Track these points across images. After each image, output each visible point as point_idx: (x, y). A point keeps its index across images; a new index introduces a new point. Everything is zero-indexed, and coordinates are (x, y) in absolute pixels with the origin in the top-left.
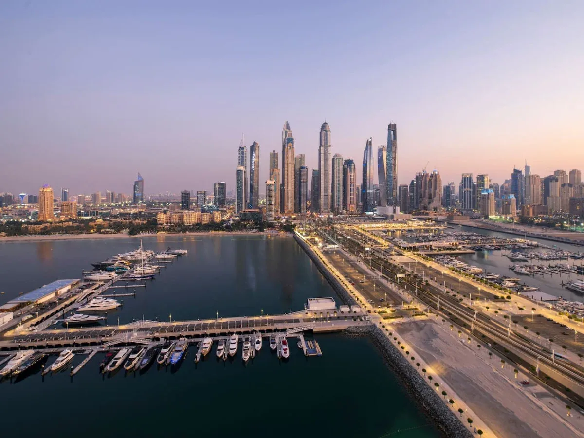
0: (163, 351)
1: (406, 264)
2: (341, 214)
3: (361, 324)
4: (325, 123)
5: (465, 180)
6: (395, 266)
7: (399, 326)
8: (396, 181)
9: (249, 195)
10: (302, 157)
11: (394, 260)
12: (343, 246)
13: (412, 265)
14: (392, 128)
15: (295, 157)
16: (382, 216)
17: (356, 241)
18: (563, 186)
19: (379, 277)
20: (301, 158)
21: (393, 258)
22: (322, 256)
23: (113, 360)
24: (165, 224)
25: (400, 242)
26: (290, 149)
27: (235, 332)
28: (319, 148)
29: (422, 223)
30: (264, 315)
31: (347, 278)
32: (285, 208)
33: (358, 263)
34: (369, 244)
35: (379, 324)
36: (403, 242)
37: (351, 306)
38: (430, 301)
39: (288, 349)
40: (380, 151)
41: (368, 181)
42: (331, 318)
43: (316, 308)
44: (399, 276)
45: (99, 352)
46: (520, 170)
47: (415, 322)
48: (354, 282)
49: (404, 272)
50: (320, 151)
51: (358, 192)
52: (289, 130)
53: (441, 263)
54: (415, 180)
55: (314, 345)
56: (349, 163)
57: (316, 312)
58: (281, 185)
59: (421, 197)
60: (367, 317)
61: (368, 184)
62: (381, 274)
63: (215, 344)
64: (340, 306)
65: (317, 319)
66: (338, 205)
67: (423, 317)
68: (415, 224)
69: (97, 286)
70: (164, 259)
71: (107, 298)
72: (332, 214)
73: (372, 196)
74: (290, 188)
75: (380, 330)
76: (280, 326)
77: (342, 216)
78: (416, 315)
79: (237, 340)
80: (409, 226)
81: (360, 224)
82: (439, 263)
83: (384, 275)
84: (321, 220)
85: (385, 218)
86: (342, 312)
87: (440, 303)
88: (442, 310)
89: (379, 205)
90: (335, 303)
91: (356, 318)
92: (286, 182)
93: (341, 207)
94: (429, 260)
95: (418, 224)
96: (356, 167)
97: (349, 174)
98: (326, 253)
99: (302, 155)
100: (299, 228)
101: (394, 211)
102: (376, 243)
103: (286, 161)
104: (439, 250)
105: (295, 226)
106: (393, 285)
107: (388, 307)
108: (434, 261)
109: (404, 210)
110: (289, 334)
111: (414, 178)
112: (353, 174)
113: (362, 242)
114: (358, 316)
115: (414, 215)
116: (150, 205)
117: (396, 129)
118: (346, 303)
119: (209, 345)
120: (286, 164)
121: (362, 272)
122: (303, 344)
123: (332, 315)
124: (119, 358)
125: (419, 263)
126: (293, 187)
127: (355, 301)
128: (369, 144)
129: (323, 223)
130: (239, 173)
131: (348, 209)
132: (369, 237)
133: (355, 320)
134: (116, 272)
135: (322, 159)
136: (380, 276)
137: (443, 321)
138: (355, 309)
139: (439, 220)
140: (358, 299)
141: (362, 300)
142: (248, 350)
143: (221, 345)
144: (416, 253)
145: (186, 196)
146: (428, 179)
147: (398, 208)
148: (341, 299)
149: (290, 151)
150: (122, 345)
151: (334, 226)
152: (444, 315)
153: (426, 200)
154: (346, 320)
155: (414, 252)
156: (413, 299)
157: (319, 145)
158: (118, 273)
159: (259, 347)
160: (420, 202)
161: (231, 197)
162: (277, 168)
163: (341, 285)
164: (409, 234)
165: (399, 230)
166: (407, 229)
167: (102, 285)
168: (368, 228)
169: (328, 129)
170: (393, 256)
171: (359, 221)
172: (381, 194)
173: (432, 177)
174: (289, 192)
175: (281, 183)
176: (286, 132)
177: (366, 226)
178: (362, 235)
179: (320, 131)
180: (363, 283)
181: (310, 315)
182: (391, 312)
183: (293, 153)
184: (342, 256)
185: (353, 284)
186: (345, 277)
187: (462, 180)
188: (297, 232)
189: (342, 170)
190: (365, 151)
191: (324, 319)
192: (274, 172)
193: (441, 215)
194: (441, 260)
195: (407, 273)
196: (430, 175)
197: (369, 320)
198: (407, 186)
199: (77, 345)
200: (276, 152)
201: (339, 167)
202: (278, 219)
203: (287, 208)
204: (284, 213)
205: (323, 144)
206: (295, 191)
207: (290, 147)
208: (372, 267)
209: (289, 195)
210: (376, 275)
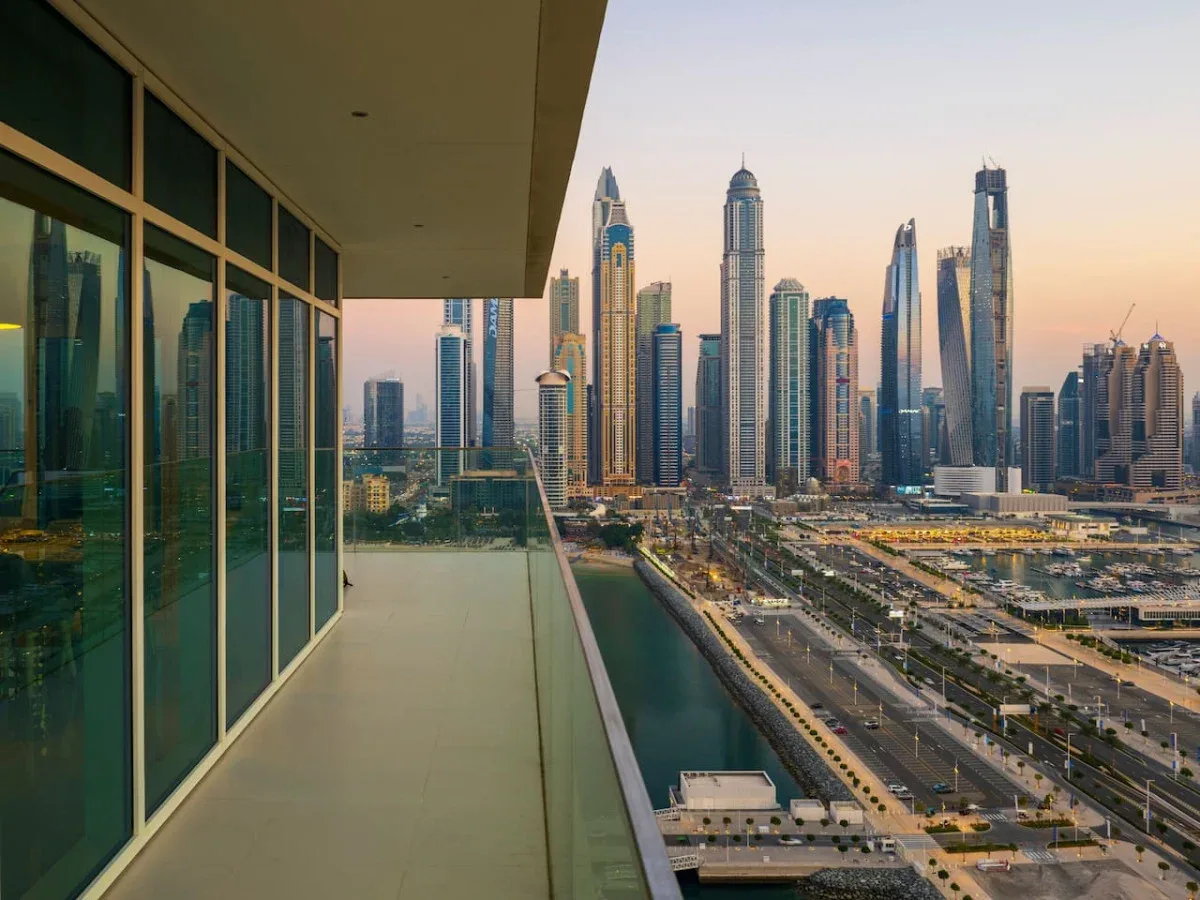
1: (1037, 670)
2: (804, 491)
3: (866, 862)
4: (743, 171)
6: (995, 677)
7: (1003, 878)
8: (1008, 377)
9: (480, 422)
10: (661, 294)
11: (994, 657)
12: (809, 602)
13: (1059, 674)
14: (991, 184)
15: (637, 290)
16: (956, 499)
17: (856, 586)
19: (935, 712)
20: (657, 297)
21: (992, 648)
22: (731, 632)
25: (1020, 594)
26: (619, 264)
28: (722, 262)
29: (1105, 528)
31: (818, 712)
32: (606, 467)
33: (860, 662)
34: (901, 598)
35: (927, 865)
36: (1032, 595)
37: (832, 804)
38: (1118, 801)
40: (947, 268)
41: (901, 376)
42: (759, 839)
43: (708, 804)
44: (1007, 709)
47: (1056, 867)
48: (845, 726)
49: (1026, 697)
50: (725, 268)
51: (867, 411)
52: (617, 197)
53: (1172, 669)
54: (1081, 371)
56: (832, 309)
57: (708, 814)
58: (589, 387)
59: (1104, 432)
60: (885, 842)
61: (902, 386)
62: (940, 701)
64: (792, 801)
65: (711, 840)
66: (794, 459)
67: (1089, 853)
68: (1081, 533)
72: (769, 493)
73: (916, 428)
74: (619, 396)
75: (932, 886)
77: (805, 499)
78: (1062, 845)
80: (1055, 540)
81: (872, 527)
82: (1161, 671)
83: (954, 706)
84: (732, 513)
85: (964, 508)
86: (799, 822)
87: (1154, 807)
88: (1160, 830)
89: (946, 461)
90: (774, 787)
91: (847, 841)
92: (605, 378)
93: (803, 463)
94: (1126, 661)
95: (1093, 532)
96: (856, 326)
97: (832, 350)
98: (746, 624)
99: (661, 285)
100: (655, 535)
101: (1002, 484)
102: (932, 595)
103: (605, 307)
104: (1168, 625)
105: (638, 529)
106: (984, 739)
107: (964, 812)
108: (1147, 666)
109: (1040, 479)
111: (1076, 365)
112: (845, 350)
113: (878, 592)
114: (855, 839)
115: (1075, 497)
117: (1005, 189)
118: (813, 793)
120: (605, 317)
121: (871, 692)
123: (764, 829)
125: (1087, 671)
126: (632, 397)
127: (844, 786)
128: (905, 241)
129: (740, 520)
130: (448, 346)
131: (831, 471)
132: (901, 574)
133: (843, 849)
135: (732, 299)
136: (940, 709)
137: (1163, 866)
138: (843, 812)
139: (1173, 519)
140: (856, 782)
141: (871, 785)
144: (1075, 632)
147: (1015, 475)
148: (796, 777)
149: (619, 271)
151: (779, 532)
152: (1167, 847)
153: (1123, 444)
154: (812, 849)
155: (1068, 631)
156: (1057, 789)
157: (722, 251)
160: (1101, 453)
161: (419, 429)
162: (575, 330)
163: (795, 732)
164: (1055, 568)
165: (1018, 551)
166: (1047, 548)
168: (904, 540)
169: (752, 194)
170: (993, 641)
171: (871, 516)
172: (952, 421)
173: (1147, 360)
174: (619, 414)
175: (589, 380)
176: (605, 206)
177: (894, 532)
178: (877, 565)
179: (724, 200)
180: (875, 727)
181: (688, 825)
182: (971, 830)
183: (629, 279)
184: (802, 636)
185: (839, 732)
186: (814, 707)
188: (646, 551)
189: (806, 335)
190: (889, 269)
191: (737, 839)
192: (565, 344)
193: (1182, 499)
194: (1171, 661)
195: (1039, 700)
196: (1137, 353)
197: (892, 853)
198: (1052, 394)
200: (571, 276)
201: (794, 325)
202: (580, 504)
203: (613, 470)
204: (600, 483)
205: (737, 244)
206: (638, 413)
207: (619, 256)
208: (913, 678)
209: (619, 422)
210: (926, 703)
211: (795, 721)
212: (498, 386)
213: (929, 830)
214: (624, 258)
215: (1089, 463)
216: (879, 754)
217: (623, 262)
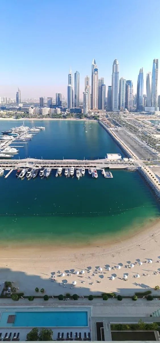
0: (41, 171)
2: (124, 110)
3: (134, 167)
4: (115, 60)
6: (155, 140)
8: (157, 93)
9: (74, 100)
11: (155, 137)
12: (126, 128)
14: (156, 62)
15: (98, 79)
16: (148, 112)
17: (133, 125)
19: (146, 145)
20: (102, 80)
21: (154, 135)
22: (114, 132)
23: (21, 174)
24: (33, 114)
27: (72, 166)
28: (112, 74)
30: (85, 159)
32: (93, 107)
33: (134, 137)
34: (140, 127)
35: (143, 167)
37: (129, 158)
39: (97, 174)
40: (148, 75)
41: (140, 93)
42: (118, 163)
43: (111, 158)
45: (14, 170)
50: (112, 76)
51: (134, 99)
55: (109, 174)
56: (129, 82)
57: (111, 160)
60: (137, 164)
63: (64, 170)
64: (124, 158)
65: (111, 163)
66: (123, 106)
69: (6, 142)
70: (34, 131)
71: (12, 147)
72: (119, 111)
76: (93, 165)
77: (125, 112)
79: (73, 169)
81: (135, 116)
83: (149, 144)
85: (150, 113)
86: (124, 161)
89: (147, 106)
90: (121, 156)
91: (131, 164)
92: (93, 93)
96: (133, 85)
97: (129, 88)
98: (116, 131)
99: (102, 78)
100: (101, 117)
101: (155, 110)
103: (93, 82)
105: (98, 116)
106: (154, 149)
110: (98, 168)
112: (131, 88)
113: (137, 127)
114: (133, 163)
116: (25, 104)
117: (158, 62)
118: (126, 157)
119: (61, 171)
121: (136, 142)
122: (104, 173)
124: (23, 173)
126: (97, 96)
127: (131, 156)
128: (141, 71)
130: (69, 87)
131: (129, 107)
134: (13, 136)
138: (131, 160)
140: (133, 155)
141: (135, 156)
142: (79, 173)
143: (67, 170)
145: (42, 99)
147: (158, 108)
148: (124, 155)
150: (23, 168)
151: (121, 117)
154: (126, 165)
158: (14, 137)
159: (83, 173)
161: (64, 101)
162: (89, 85)
163: (124, 148)
167: (8, 142)
168: (140, 118)
169: (117, 63)
171: (135, 114)
172: (148, 100)
174: (96, 98)
175: (91, 93)
176: (94, 65)
177: (138, 117)
178: (136, 122)
179: (113, 64)
180: (136, 147)
181: (108, 161)
182: (150, 162)
183: (97, 77)
184: (125, 134)
186: (127, 144)
189: (125, 86)
190: (139, 76)
191: (115, 163)
192: (87, 87)
199: (4, 167)
200: (88, 77)
201: (123, 84)
202: (89, 113)
203: (95, 107)
204: (92, 109)
205: (115, 72)
207: (96, 74)
208: (142, 140)
209: (96, 100)
210: (144, 144)
211: (124, 146)
212: (77, 94)
213: (144, 162)
216: (137, 151)
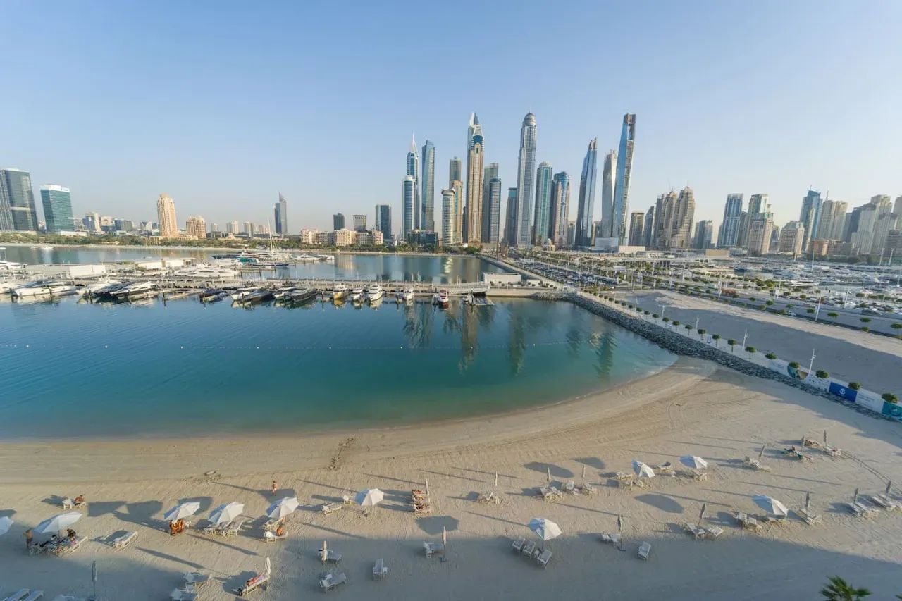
2: (545, 244)
4: (529, 115)
5: (731, 204)
10: (494, 168)
14: (629, 120)
15: (484, 166)
18: (881, 217)
28: (519, 155)
32: (469, 236)
40: (608, 158)
46: (818, 192)
52: (478, 125)
56: (561, 177)
59: (661, 228)
66: (542, 233)
74: (476, 208)
77: (545, 246)
89: (600, 235)
92: (470, 204)
93: (546, 234)
96: (570, 183)
97: (560, 191)
99: (494, 164)
103: (471, 170)
109: (636, 243)
111: (654, 203)
112: (565, 191)
117: (635, 123)
120: (471, 174)
126: (480, 208)
128: (593, 146)
130: (407, 185)
131: (556, 238)
135: (522, 169)
146: (675, 201)
147: (626, 241)
149: (477, 156)
153: (669, 231)
157: (519, 149)
160: (659, 235)
162: (459, 180)
169: (533, 125)
173: (682, 196)
174: (475, 214)
176: (473, 129)
179: (521, 126)
183: (481, 159)
187: (727, 204)
189: (550, 185)
190: (585, 158)
192: (455, 186)
196: (678, 195)
198: (643, 214)
200: (458, 159)
201: (546, 183)
203: (472, 237)
204: (466, 242)
205: (526, 145)
206: (483, 214)
207: (477, 149)
209: (475, 218)
212: (428, 204)
214: (479, 150)
215: (654, 241)
217: (479, 152)
